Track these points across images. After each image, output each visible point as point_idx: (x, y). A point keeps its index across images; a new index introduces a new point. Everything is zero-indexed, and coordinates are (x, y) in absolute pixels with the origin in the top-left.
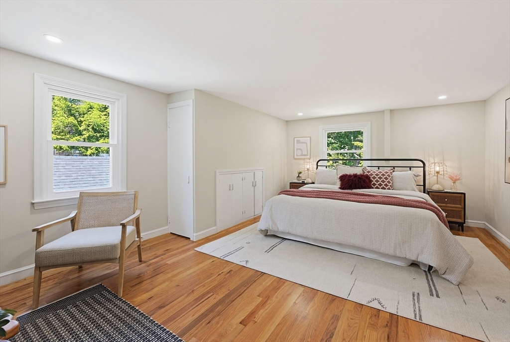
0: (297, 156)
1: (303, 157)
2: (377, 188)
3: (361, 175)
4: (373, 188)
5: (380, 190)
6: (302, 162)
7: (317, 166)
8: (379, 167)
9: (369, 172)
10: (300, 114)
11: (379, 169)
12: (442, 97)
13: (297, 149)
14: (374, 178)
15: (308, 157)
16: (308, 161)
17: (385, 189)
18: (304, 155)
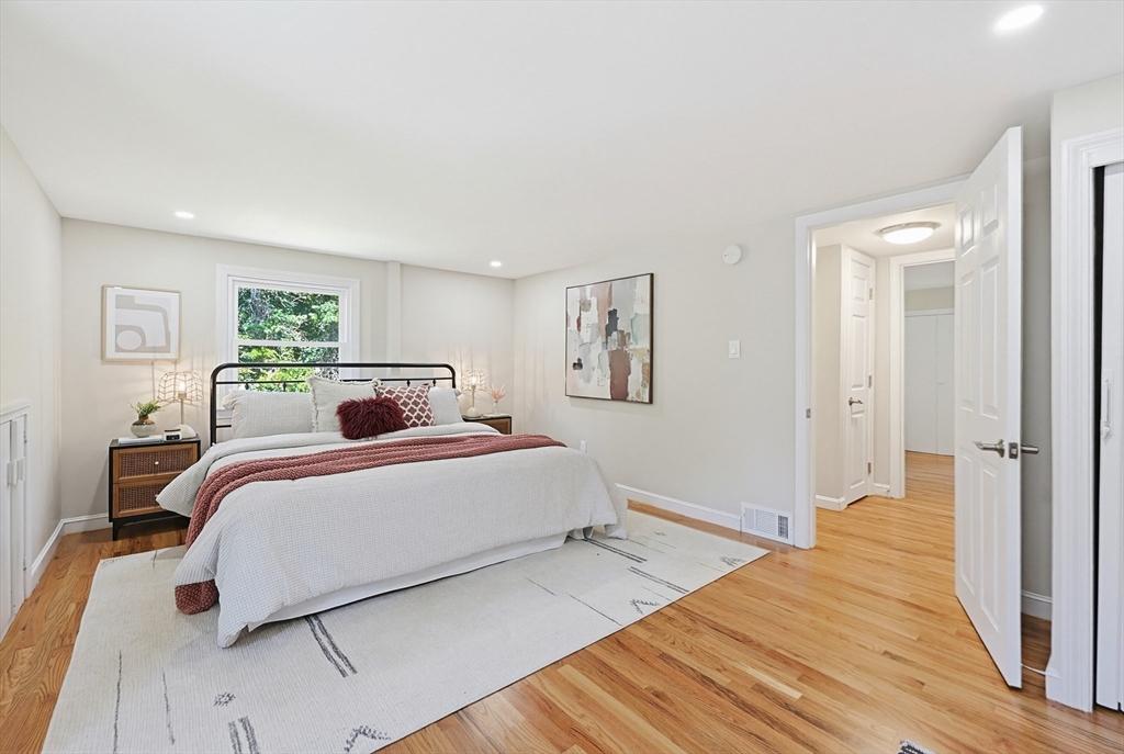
0: (118, 349)
1: (150, 356)
2: (414, 425)
3: (372, 401)
4: (407, 427)
5: (420, 429)
6: (145, 371)
7: (214, 383)
8: (408, 380)
9: (390, 392)
10: (184, 215)
11: (408, 383)
12: (496, 264)
13: (119, 329)
14: (405, 404)
15: (172, 355)
16: (171, 368)
17: (427, 424)
18: (154, 350)
